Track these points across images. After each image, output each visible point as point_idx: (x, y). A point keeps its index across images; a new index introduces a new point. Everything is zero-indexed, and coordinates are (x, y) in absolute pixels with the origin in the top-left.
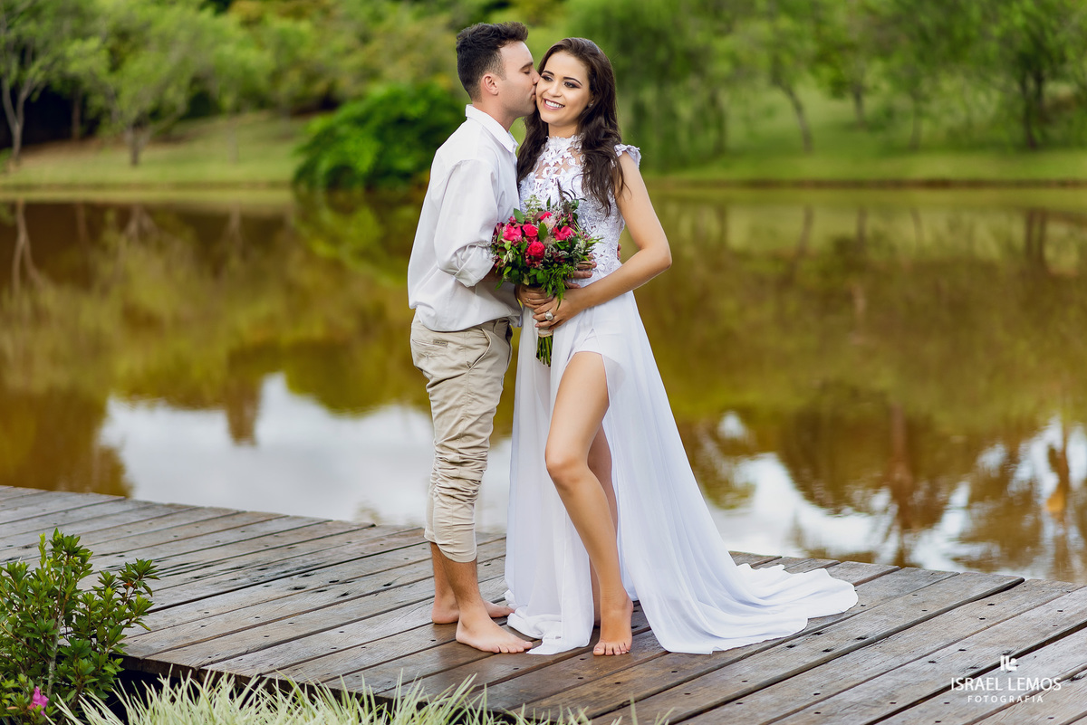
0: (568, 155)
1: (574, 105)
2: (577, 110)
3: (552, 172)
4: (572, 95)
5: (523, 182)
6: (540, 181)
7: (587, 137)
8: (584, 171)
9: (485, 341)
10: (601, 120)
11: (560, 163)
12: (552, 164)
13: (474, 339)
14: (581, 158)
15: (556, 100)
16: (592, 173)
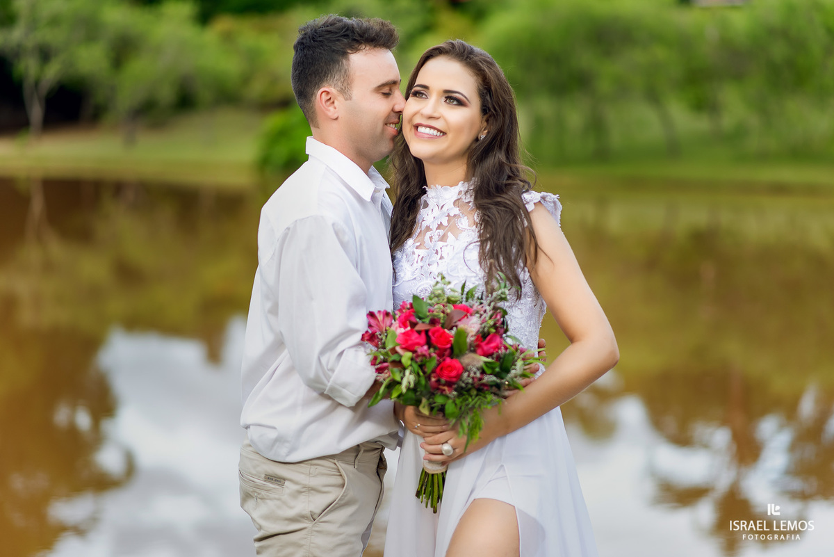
0: (456, 211)
1: (459, 130)
2: (464, 140)
3: (436, 238)
4: (456, 116)
5: (398, 254)
6: (422, 252)
7: (482, 182)
8: (480, 236)
9: (339, 481)
10: (501, 156)
11: (445, 223)
12: (434, 227)
13: (321, 477)
14: (476, 217)
15: (433, 123)
16: (492, 238)
